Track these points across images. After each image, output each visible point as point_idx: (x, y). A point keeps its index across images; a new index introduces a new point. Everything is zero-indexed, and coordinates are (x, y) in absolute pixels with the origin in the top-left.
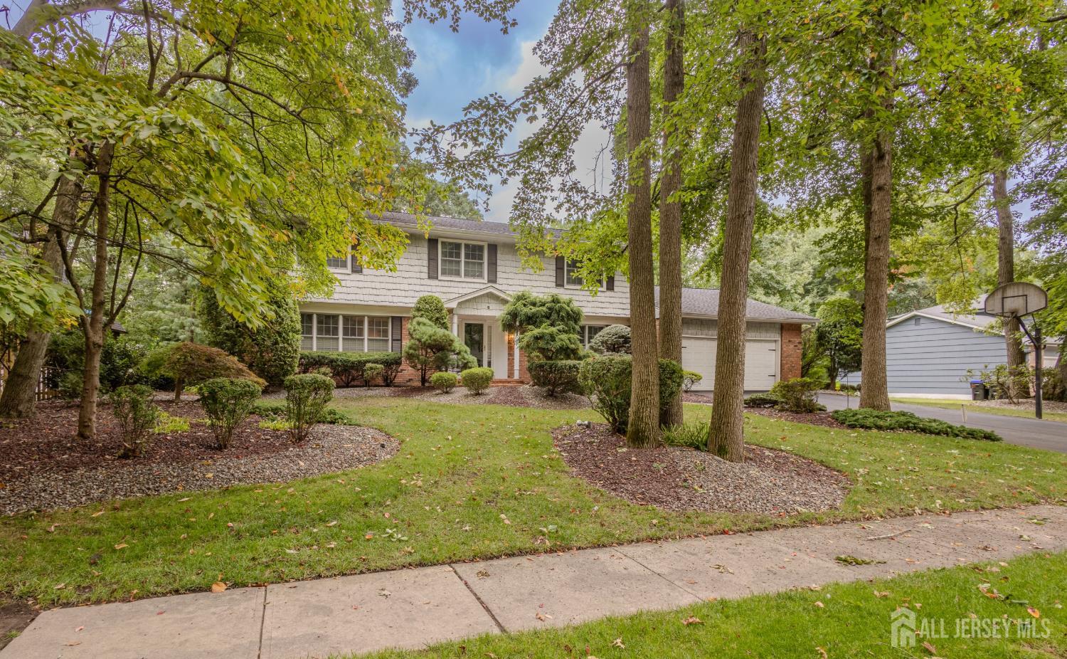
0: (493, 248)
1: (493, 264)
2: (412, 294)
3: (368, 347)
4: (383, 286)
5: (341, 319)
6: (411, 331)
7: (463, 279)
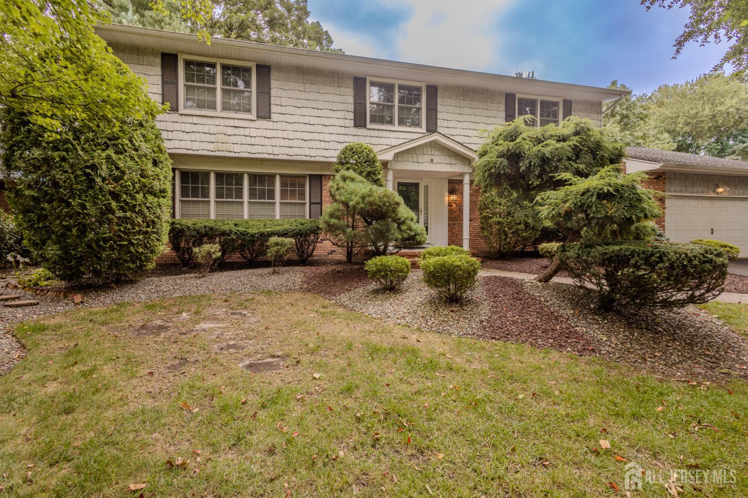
0: (433, 91)
1: (432, 111)
2: (335, 146)
3: (281, 212)
4: (298, 135)
5: (246, 178)
6: (333, 190)
7: (397, 127)
